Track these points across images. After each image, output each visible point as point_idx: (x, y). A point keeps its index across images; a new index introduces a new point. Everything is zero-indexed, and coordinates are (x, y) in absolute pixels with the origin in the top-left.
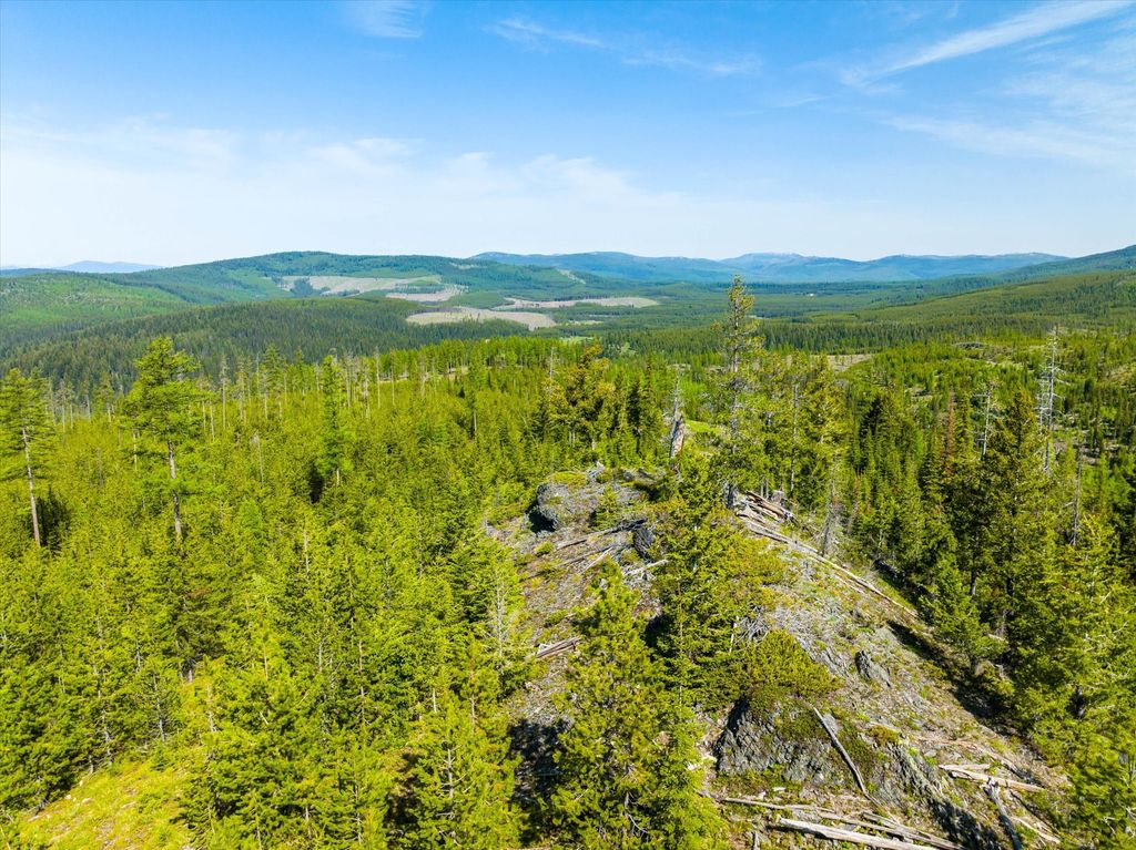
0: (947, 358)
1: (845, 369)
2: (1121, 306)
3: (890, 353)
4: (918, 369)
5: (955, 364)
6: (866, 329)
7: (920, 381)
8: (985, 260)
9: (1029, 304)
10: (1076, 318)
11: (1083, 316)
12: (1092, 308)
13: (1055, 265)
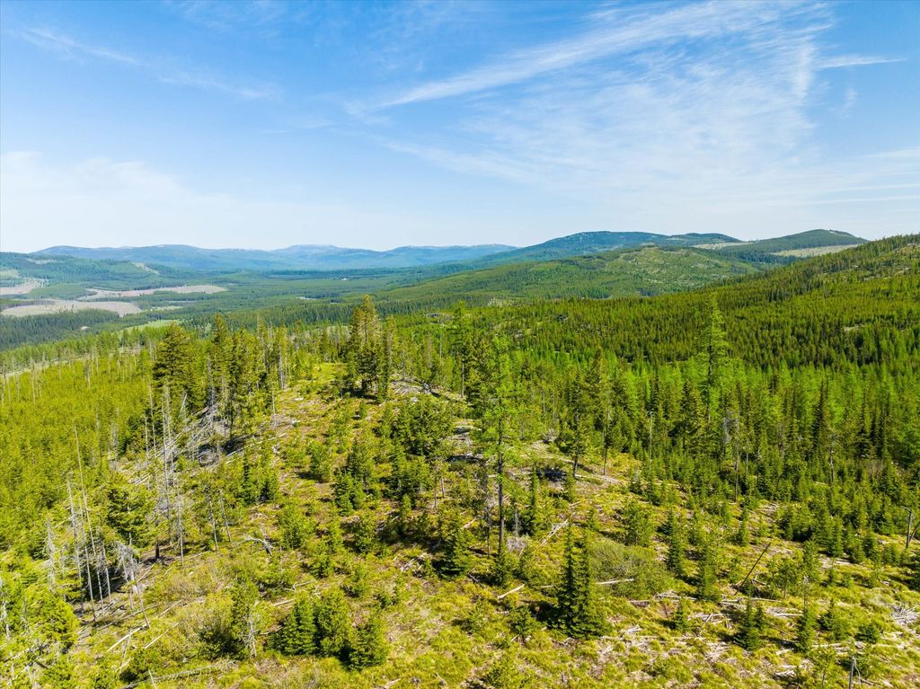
0: (421, 323)
6: (380, 306)
9: (481, 284)
10: (505, 293)
11: (509, 291)
12: (515, 286)
13: (505, 254)
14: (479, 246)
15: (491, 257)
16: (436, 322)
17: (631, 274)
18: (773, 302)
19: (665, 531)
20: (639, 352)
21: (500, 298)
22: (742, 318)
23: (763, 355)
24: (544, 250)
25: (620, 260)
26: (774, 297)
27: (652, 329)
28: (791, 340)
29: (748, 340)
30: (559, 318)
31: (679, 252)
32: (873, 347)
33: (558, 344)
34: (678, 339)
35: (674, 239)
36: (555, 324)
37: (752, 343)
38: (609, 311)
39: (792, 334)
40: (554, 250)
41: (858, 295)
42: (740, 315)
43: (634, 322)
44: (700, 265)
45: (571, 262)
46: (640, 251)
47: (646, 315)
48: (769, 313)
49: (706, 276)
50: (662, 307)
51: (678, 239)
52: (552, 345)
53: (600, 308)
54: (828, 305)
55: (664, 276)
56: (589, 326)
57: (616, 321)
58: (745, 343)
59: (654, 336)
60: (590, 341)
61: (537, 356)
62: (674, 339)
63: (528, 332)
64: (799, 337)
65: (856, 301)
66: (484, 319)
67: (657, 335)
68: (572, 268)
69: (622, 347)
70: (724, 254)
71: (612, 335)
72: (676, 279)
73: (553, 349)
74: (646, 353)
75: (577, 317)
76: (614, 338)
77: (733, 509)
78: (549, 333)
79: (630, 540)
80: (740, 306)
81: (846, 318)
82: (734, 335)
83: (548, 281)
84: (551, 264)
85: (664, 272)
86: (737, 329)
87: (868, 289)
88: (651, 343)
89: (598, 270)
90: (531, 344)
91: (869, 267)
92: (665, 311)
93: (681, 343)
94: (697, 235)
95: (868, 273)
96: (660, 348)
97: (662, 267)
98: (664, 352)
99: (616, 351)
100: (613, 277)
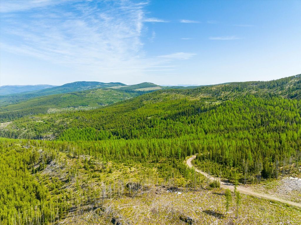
0: (28, 121)
1: (6, 126)
2: (62, 102)
3: (16, 121)
4: (23, 124)
5: (30, 122)
6: (6, 113)
7: (24, 127)
8: (32, 87)
9: (44, 103)
10: (54, 106)
11: (55, 105)
12: (57, 103)
13: (49, 89)
14: (38, 85)
15: (44, 90)
16: (34, 120)
17: (94, 98)
18: (133, 110)
19: (115, 167)
20: (101, 127)
21: (53, 108)
22: (126, 116)
23: (131, 126)
24: (64, 88)
25: (91, 93)
26: (133, 109)
27: (104, 120)
28: (137, 122)
29: (127, 122)
30: (77, 118)
31: (108, 90)
32: (153, 123)
33: (78, 126)
34: (111, 123)
35: (106, 84)
36: (76, 120)
37: (128, 123)
38: (91, 115)
39: (137, 120)
40: (67, 88)
41: (152, 108)
42: (125, 115)
43: (99, 118)
44: (115, 94)
45: (75, 94)
46: (97, 90)
47: (102, 116)
48: (132, 114)
49: (116, 98)
50: (106, 113)
51: (107, 84)
52: (76, 127)
53: (89, 114)
54: (145, 111)
55: (105, 98)
56: (86, 120)
57: (94, 118)
58: (127, 123)
59: (105, 123)
60: (87, 125)
61: (72, 130)
62: (110, 123)
63: (68, 123)
64: (139, 121)
65: (151, 110)
66: (52, 119)
67: (105, 122)
68: (75, 96)
69: (97, 126)
70: (121, 90)
71: (93, 123)
72: (108, 99)
73: (77, 128)
74: (103, 127)
75: (83, 118)
76: (94, 123)
77: (120, 164)
78: (75, 123)
79: (113, 168)
80: (125, 112)
81: (149, 115)
82: (124, 121)
83: (68, 101)
84: (68, 95)
85: (104, 97)
86: (125, 119)
87: (154, 106)
88: (104, 124)
89: (84, 97)
90: (70, 127)
91: (154, 99)
92: (107, 115)
93: (112, 124)
94: (113, 83)
95: (154, 101)
96: (106, 126)
97: (104, 95)
98: (108, 127)
99: (95, 128)
100: (89, 99)
